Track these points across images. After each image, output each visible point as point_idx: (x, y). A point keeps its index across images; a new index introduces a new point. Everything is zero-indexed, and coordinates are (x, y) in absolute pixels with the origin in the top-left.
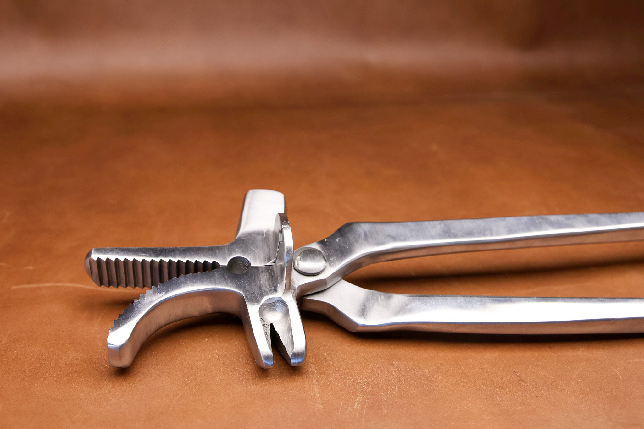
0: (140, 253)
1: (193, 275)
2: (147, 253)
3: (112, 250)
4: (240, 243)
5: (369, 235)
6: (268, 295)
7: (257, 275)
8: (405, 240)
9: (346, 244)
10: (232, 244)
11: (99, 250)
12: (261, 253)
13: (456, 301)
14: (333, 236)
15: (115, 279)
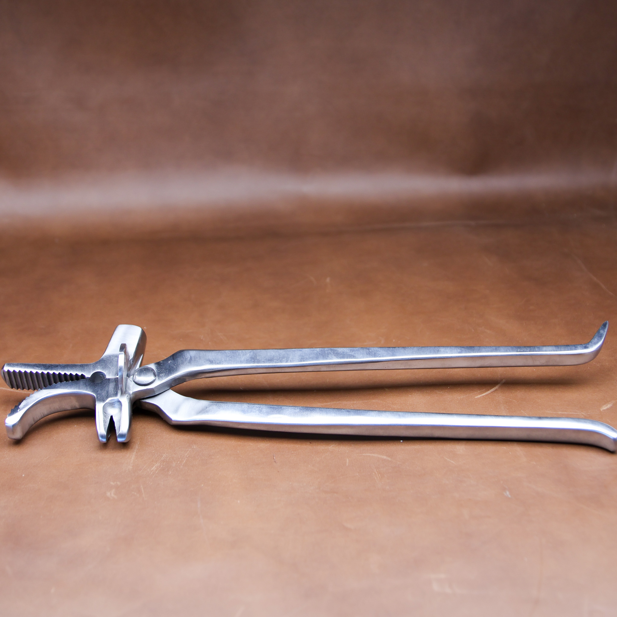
0: (35, 367)
1: (66, 383)
2: (39, 368)
3: (17, 365)
4: (102, 362)
5: (193, 359)
6: (111, 397)
7: (108, 384)
8: (219, 363)
9: (175, 365)
10: (96, 363)
11: (9, 365)
12: (114, 369)
13: (242, 407)
14: (167, 359)
15: (15, 384)
